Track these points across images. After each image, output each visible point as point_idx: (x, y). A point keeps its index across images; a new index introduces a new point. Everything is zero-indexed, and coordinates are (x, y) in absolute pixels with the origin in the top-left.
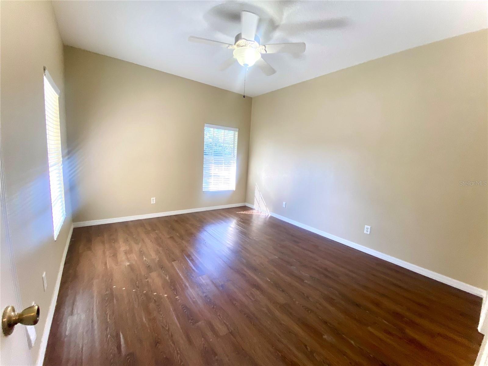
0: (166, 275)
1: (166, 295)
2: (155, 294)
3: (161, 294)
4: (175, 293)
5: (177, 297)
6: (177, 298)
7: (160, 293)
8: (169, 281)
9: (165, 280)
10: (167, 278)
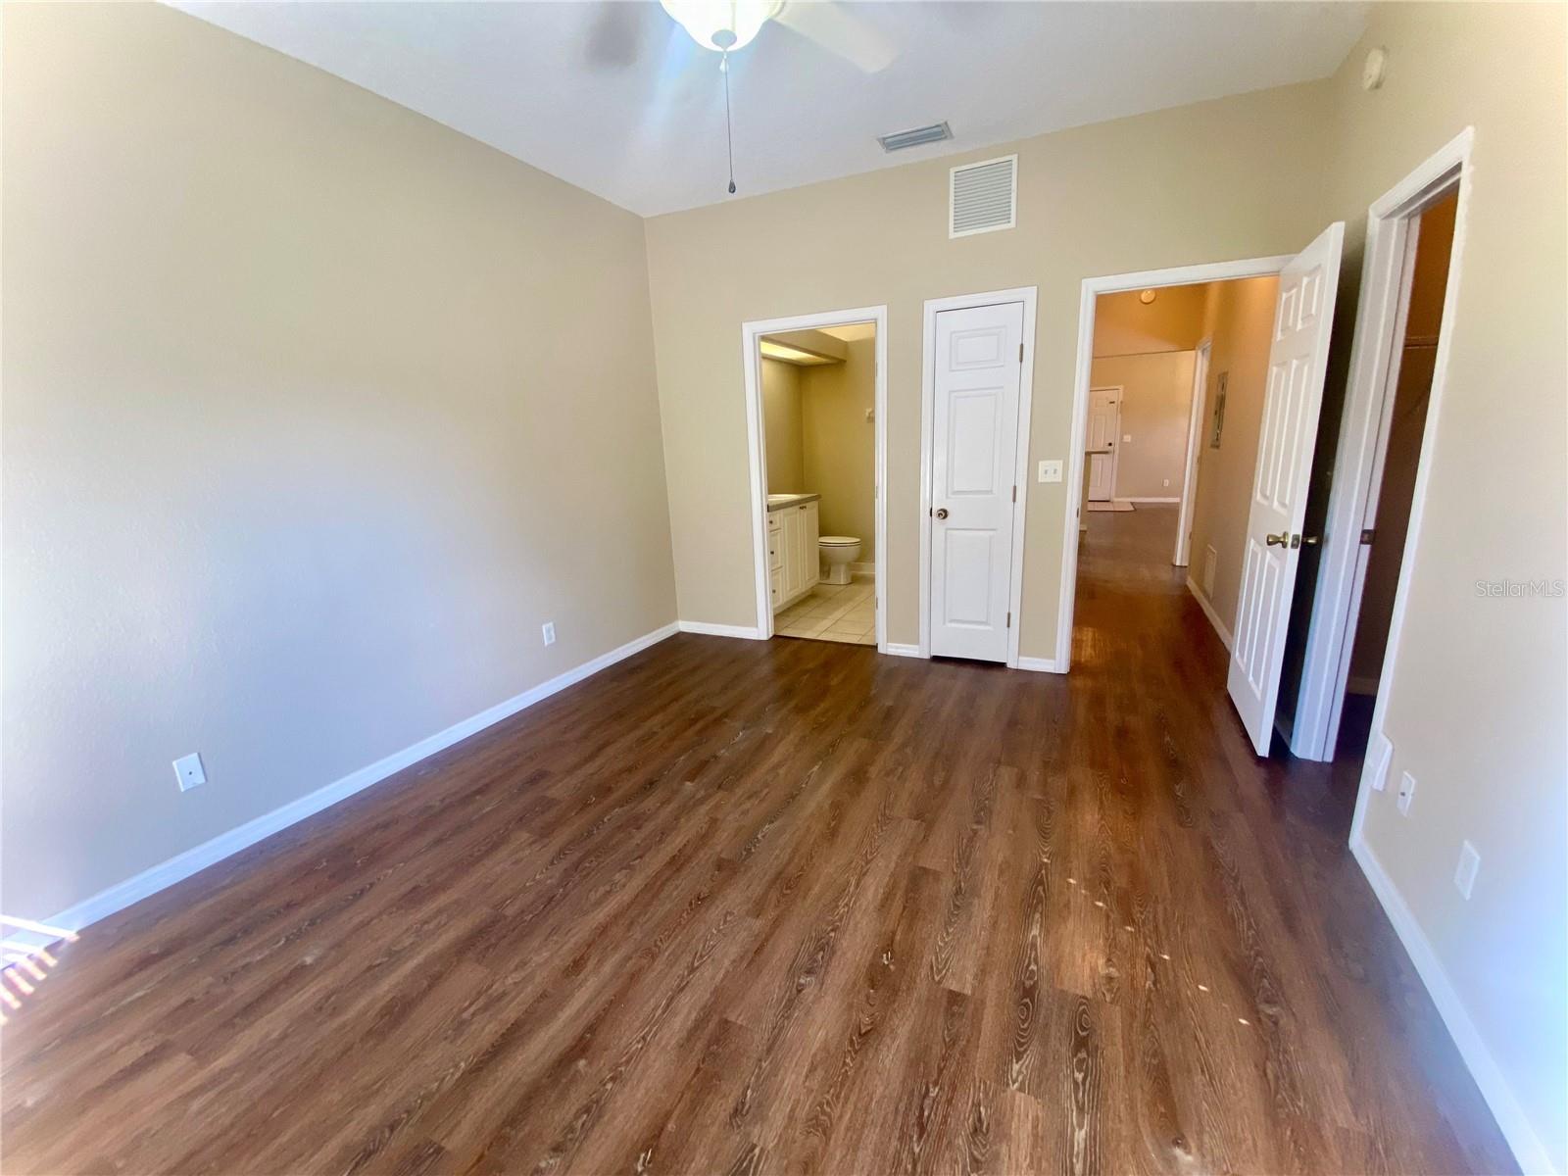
0: (1034, 946)
1: (1072, 881)
2: (1100, 904)
3: (1083, 891)
4: (1043, 872)
5: (1046, 860)
6: (1048, 859)
7: (1085, 896)
8: (1037, 916)
9: (1047, 931)
10: (1035, 931)
